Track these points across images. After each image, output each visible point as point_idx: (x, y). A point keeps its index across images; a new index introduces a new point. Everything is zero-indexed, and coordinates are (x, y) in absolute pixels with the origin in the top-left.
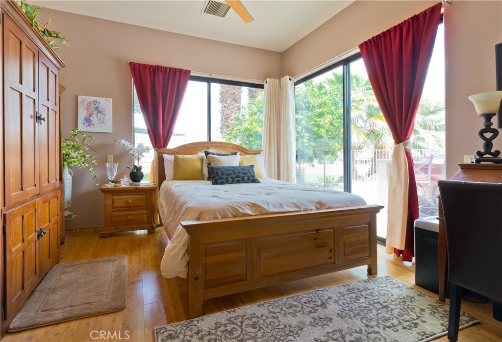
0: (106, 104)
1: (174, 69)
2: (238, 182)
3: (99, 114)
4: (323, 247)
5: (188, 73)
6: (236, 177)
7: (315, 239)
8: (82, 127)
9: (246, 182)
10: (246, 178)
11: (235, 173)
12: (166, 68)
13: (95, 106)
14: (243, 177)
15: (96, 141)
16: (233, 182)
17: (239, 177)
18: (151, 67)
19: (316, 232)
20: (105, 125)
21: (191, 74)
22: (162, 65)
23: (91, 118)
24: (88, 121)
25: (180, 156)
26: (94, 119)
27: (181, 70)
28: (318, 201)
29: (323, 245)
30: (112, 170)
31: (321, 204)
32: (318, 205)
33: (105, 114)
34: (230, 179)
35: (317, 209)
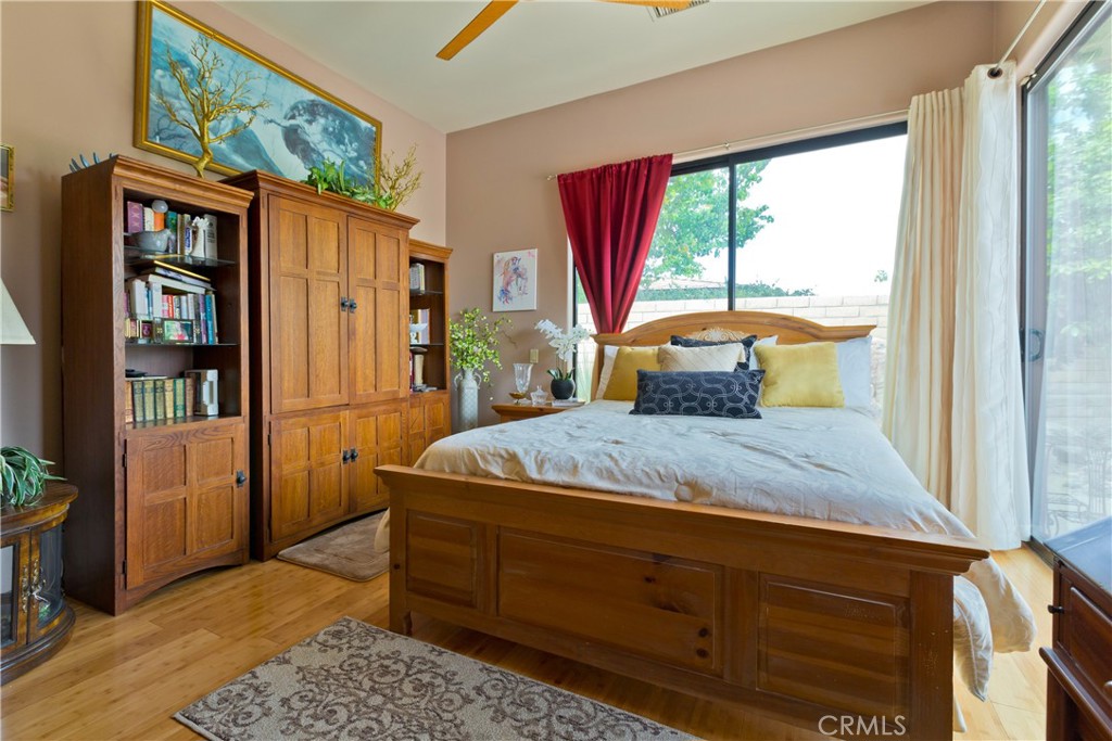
0: (529, 260)
1: (635, 161)
2: (690, 412)
3: (520, 279)
4: (673, 609)
5: (666, 160)
6: (685, 399)
7: (648, 580)
8: (498, 306)
9: (712, 415)
10: (712, 404)
11: (684, 390)
12: (620, 166)
13: (514, 267)
14: (704, 400)
15: (513, 326)
16: (676, 411)
17: (693, 398)
18: (591, 172)
19: (652, 560)
20: (526, 297)
21: (675, 161)
22: (612, 163)
23: (509, 288)
24: (505, 292)
25: (628, 349)
26: (513, 289)
27: (650, 161)
28: (689, 478)
29: (674, 604)
30: (522, 375)
31: (695, 488)
32: (685, 488)
33: (526, 279)
34: (669, 404)
35: (681, 500)
